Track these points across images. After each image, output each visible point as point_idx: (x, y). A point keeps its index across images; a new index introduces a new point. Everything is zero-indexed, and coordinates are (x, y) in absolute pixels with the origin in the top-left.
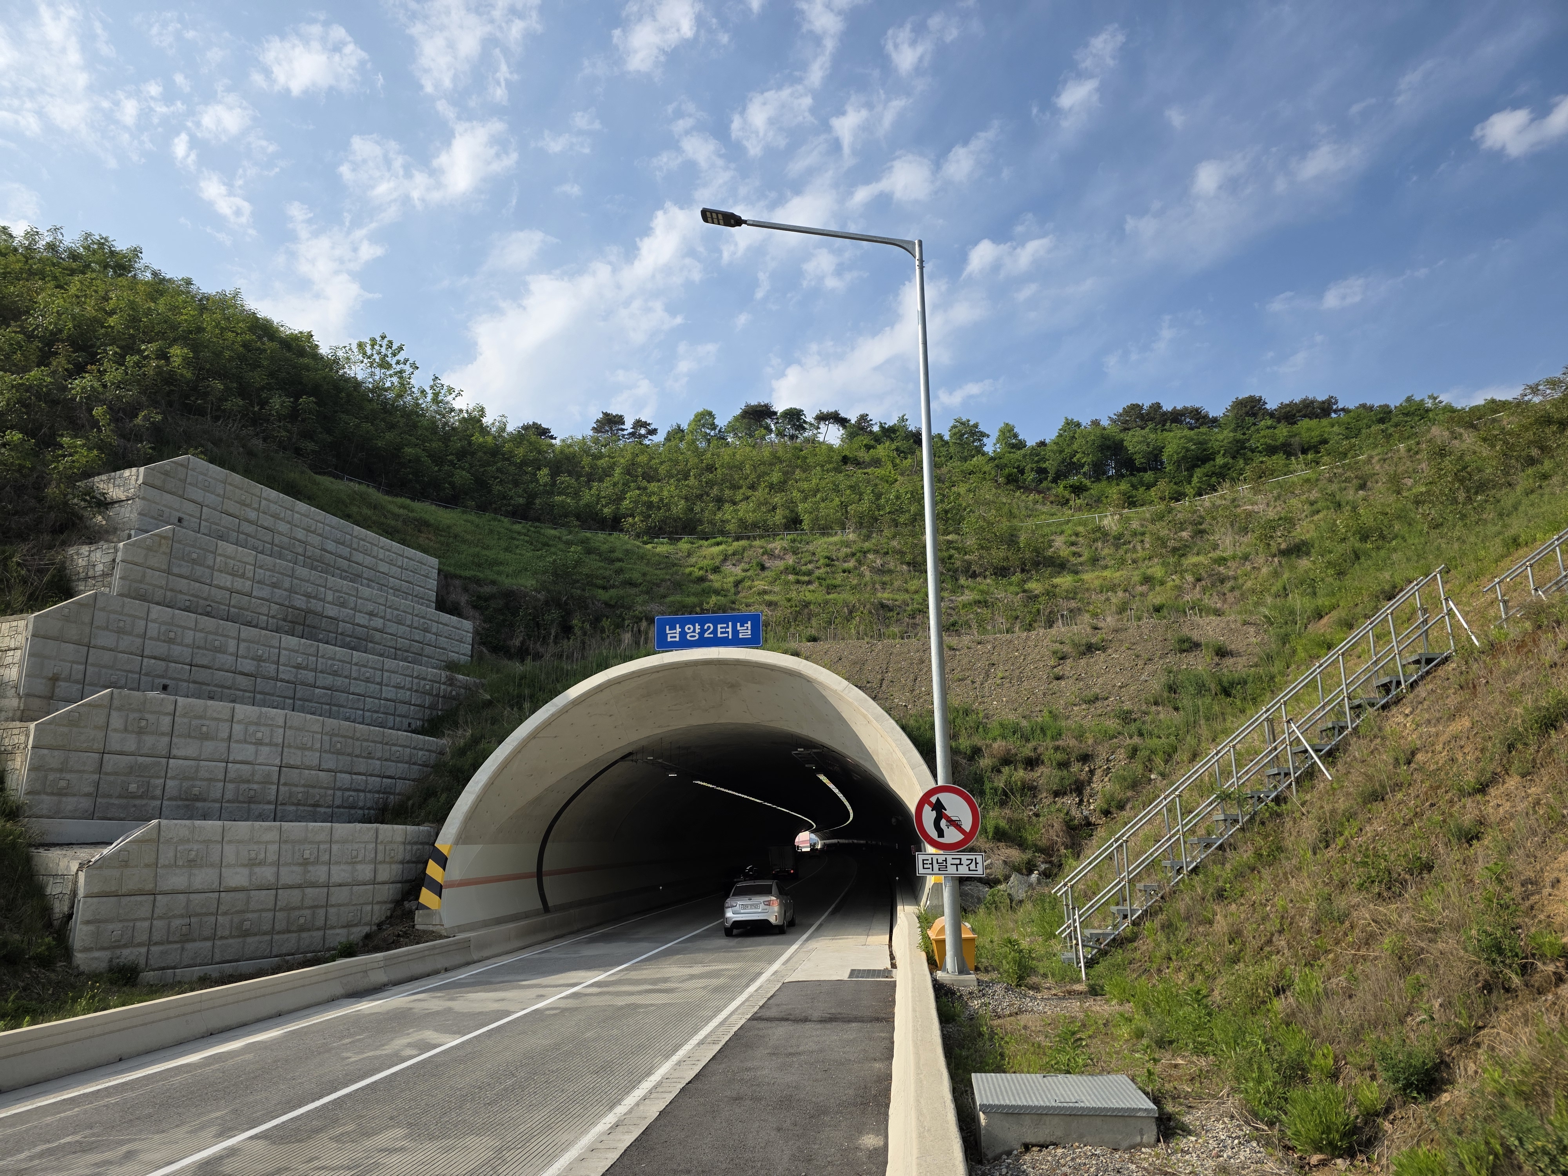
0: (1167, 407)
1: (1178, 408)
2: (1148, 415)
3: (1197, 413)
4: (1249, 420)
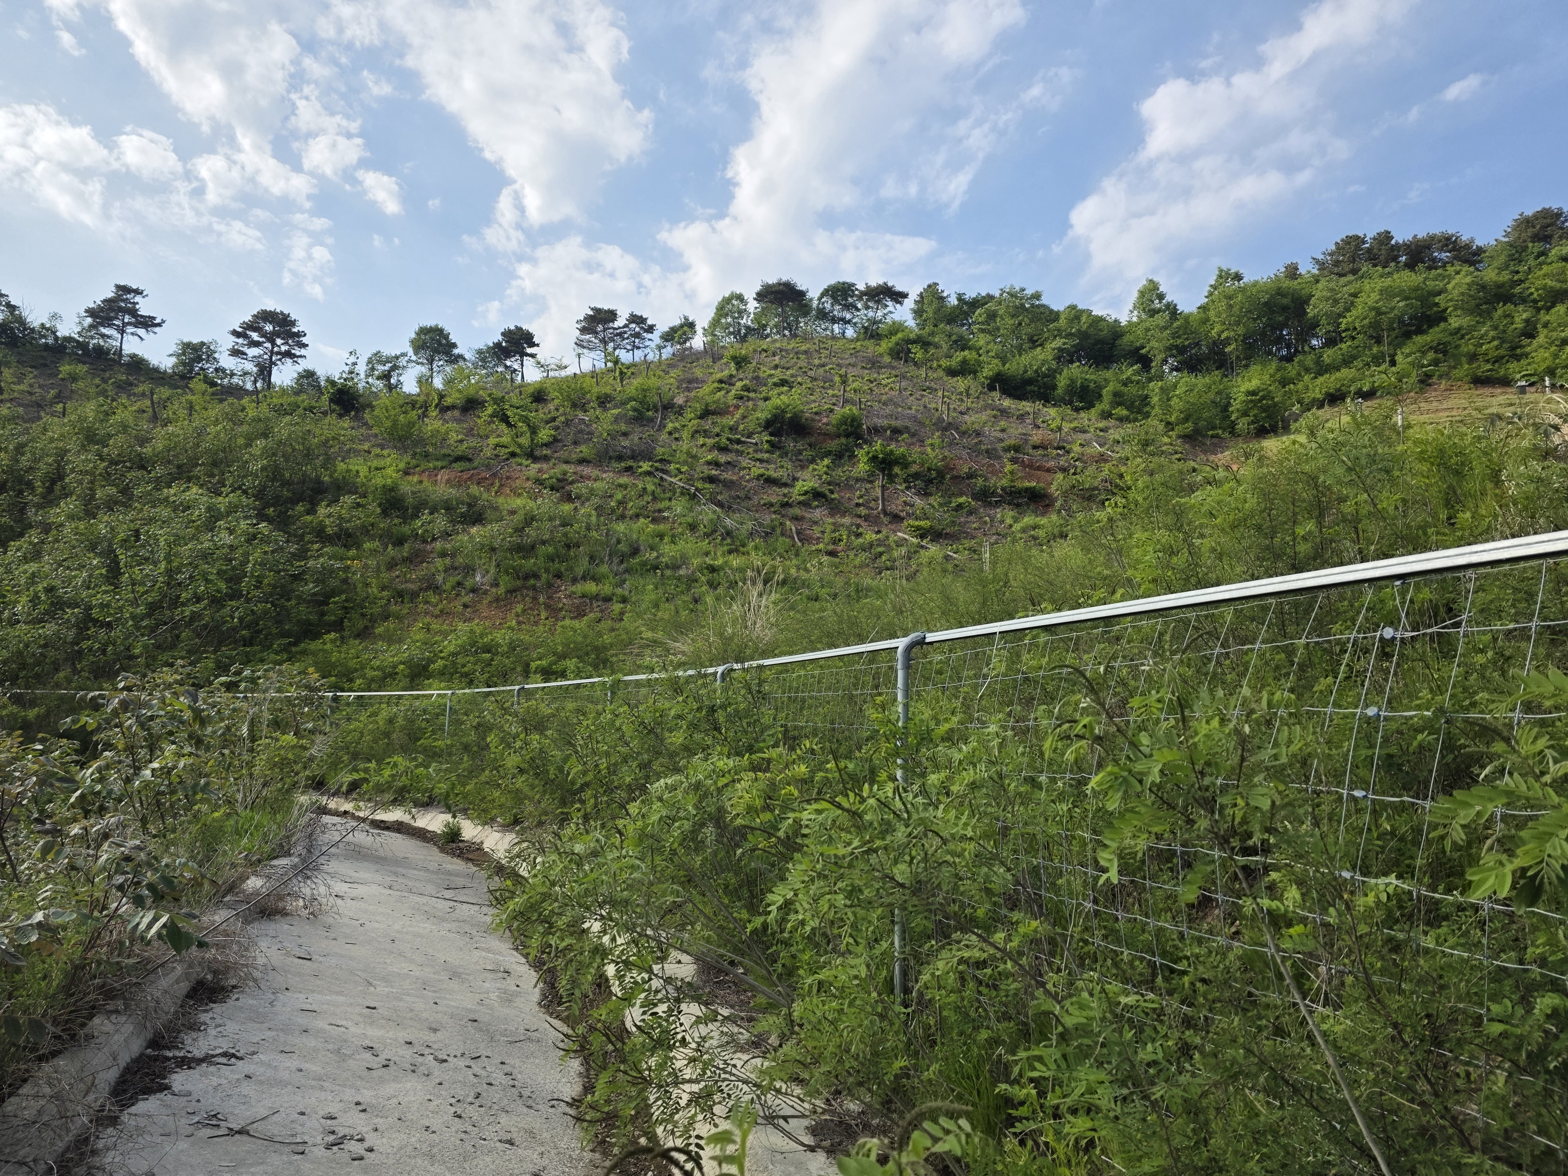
0: (1400, 236)
1: (1420, 236)
2: (1369, 250)
3: (1449, 242)
4: (1535, 247)
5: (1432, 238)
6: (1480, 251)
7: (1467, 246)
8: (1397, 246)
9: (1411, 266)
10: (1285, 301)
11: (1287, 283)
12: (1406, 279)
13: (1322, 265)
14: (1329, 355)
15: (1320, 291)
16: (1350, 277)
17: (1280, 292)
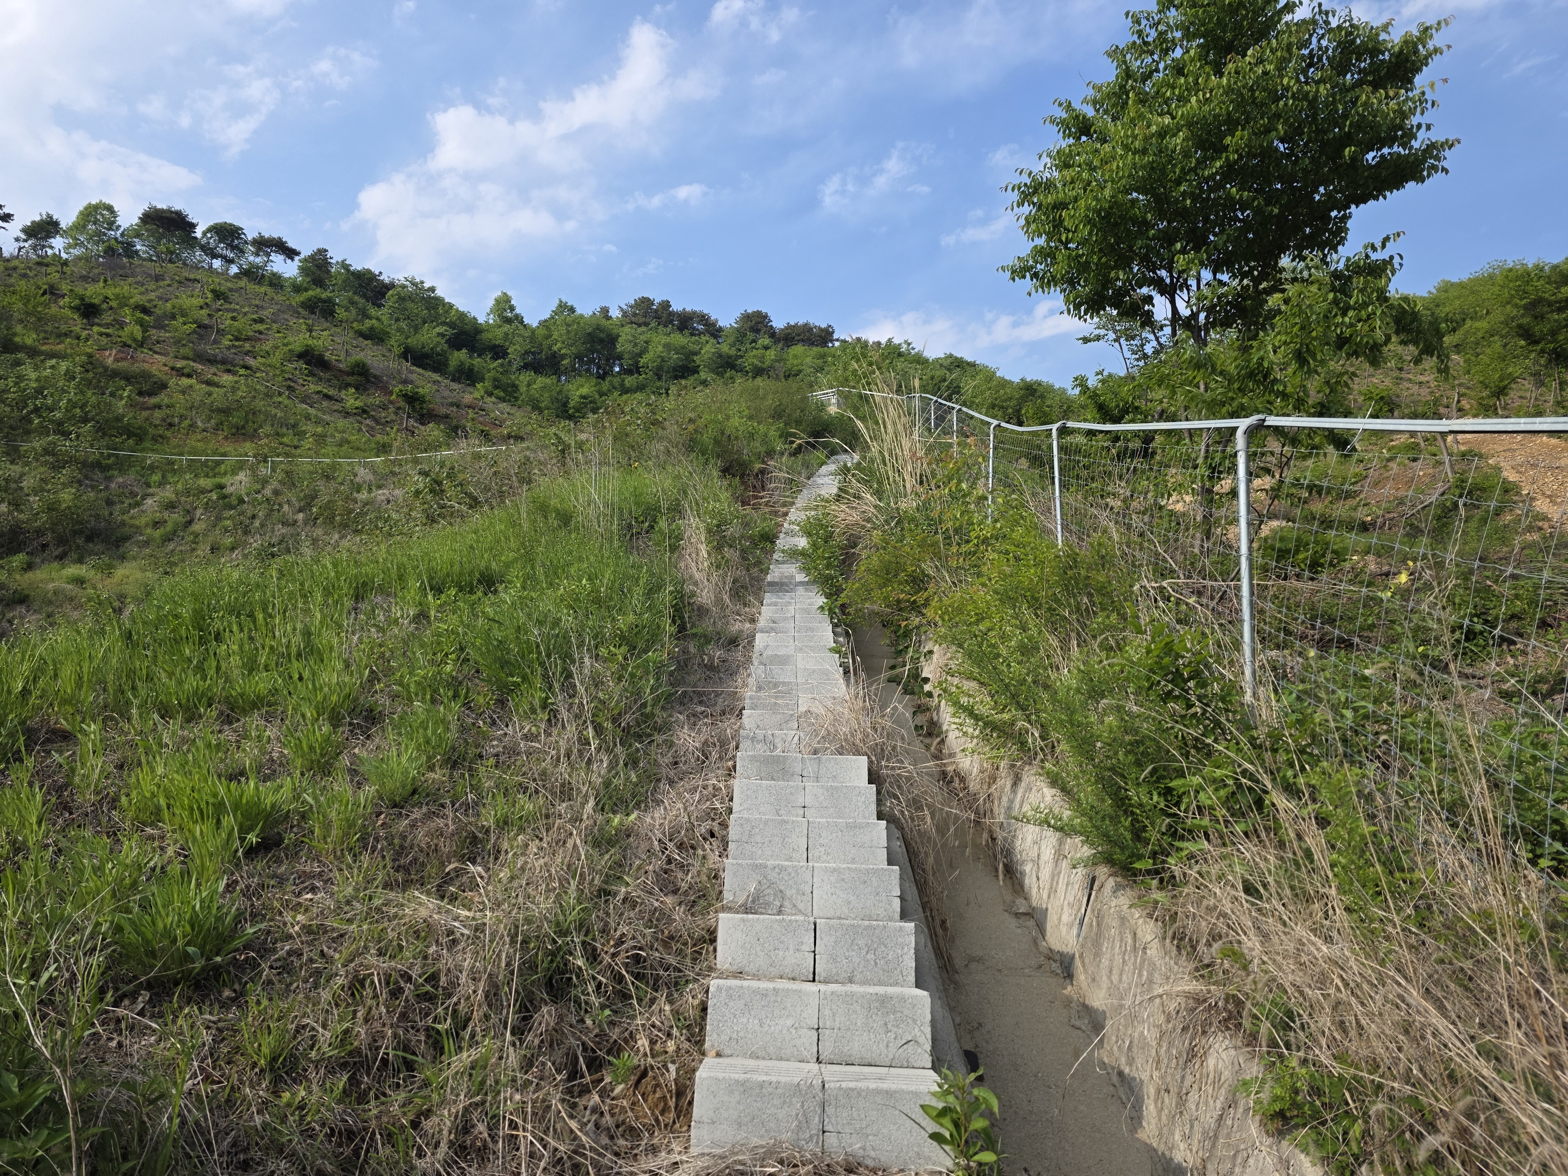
1: (686, 310)
2: (656, 311)
3: (703, 318)
4: (751, 336)
5: (694, 313)
6: (720, 329)
7: (714, 324)
8: (672, 314)
9: (681, 328)
10: (602, 335)
11: (604, 322)
12: (679, 339)
13: (625, 314)
14: (629, 381)
15: (626, 334)
16: (643, 329)
17: (598, 328)
